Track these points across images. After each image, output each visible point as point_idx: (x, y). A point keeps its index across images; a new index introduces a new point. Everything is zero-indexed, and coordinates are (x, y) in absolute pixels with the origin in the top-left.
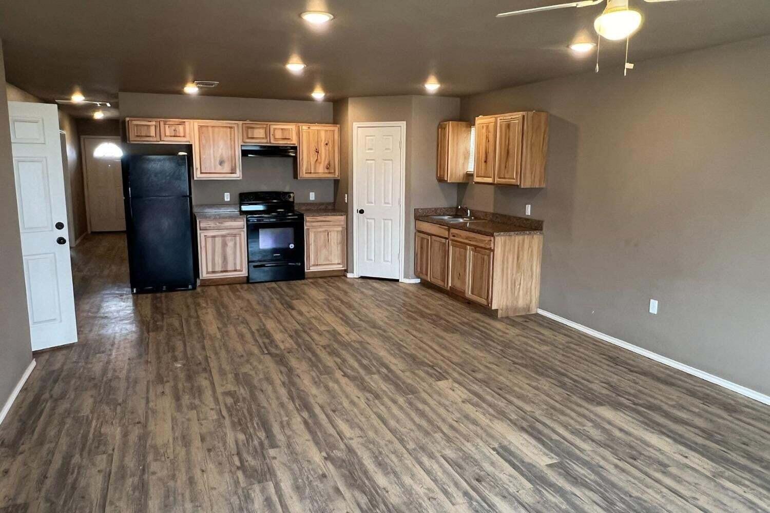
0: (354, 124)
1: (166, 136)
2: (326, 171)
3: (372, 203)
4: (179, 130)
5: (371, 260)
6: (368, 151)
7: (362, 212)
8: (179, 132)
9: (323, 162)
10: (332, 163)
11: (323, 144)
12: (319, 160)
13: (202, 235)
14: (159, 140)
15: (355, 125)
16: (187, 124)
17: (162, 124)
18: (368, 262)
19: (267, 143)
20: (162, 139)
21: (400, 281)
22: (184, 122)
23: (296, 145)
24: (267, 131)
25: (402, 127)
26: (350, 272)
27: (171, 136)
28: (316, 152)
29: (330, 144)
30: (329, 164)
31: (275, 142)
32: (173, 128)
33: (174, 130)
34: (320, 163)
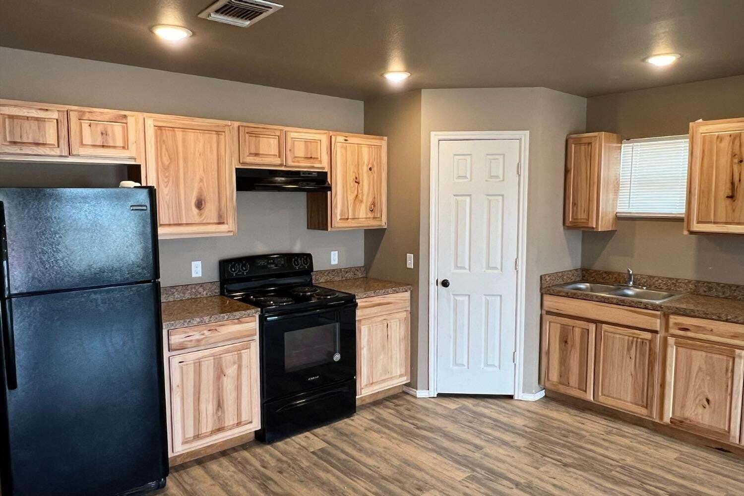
0: (433, 133)
1: (82, 144)
2: (370, 215)
3: (464, 268)
4: (113, 132)
5: (463, 365)
6: (457, 180)
7: (445, 284)
8: (114, 140)
9: (365, 200)
10: (377, 201)
11: (365, 168)
12: (360, 196)
13: (175, 361)
14: (67, 154)
15: (435, 136)
16: (131, 121)
17: (73, 117)
18: (455, 368)
19: (281, 165)
20: (74, 152)
21: (516, 397)
22: (125, 116)
23: (326, 170)
24: (281, 142)
25: (523, 140)
26: (423, 389)
27: (94, 146)
28: (356, 182)
29: (375, 169)
30: (374, 204)
31: (293, 164)
32: (99, 129)
33: (102, 134)
34: (361, 201)
